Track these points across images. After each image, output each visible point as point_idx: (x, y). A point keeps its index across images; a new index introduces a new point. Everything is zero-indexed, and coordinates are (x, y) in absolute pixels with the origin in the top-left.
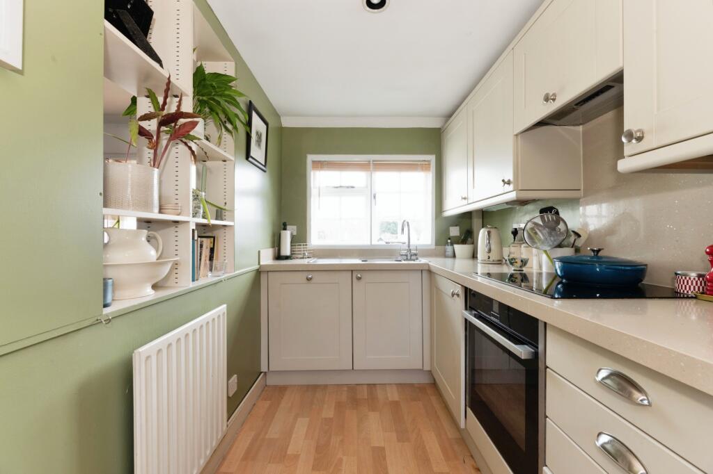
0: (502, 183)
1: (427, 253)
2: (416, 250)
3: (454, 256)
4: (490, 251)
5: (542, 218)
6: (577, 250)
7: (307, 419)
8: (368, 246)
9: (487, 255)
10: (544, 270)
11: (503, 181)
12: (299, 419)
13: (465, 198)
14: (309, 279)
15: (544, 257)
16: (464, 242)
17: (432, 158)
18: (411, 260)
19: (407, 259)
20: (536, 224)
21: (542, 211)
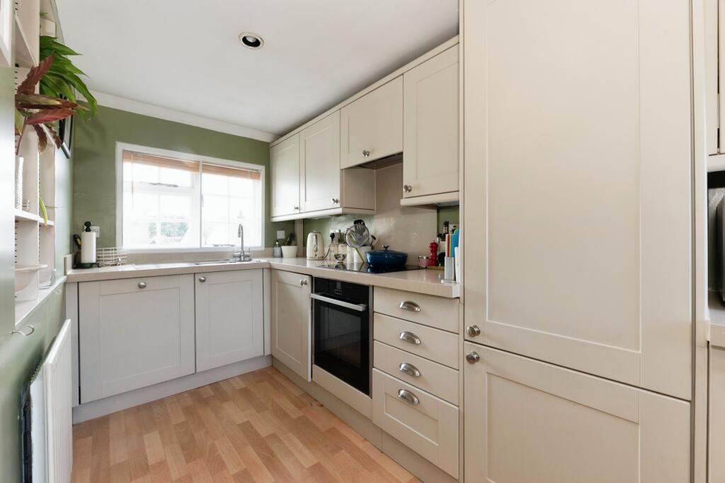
0: (333, 201)
1: (259, 254)
2: (249, 252)
3: (282, 256)
4: (316, 251)
5: (356, 227)
6: (373, 248)
7: (157, 433)
8: (198, 249)
9: (314, 253)
10: (355, 261)
11: (333, 200)
12: (145, 436)
13: (297, 208)
14: (140, 287)
15: (355, 253)
16: (289, 244)
17: (262, 169)
18: (244, 261)
19: (240, 261)
20: (352, 231)
21: (355, 223)
